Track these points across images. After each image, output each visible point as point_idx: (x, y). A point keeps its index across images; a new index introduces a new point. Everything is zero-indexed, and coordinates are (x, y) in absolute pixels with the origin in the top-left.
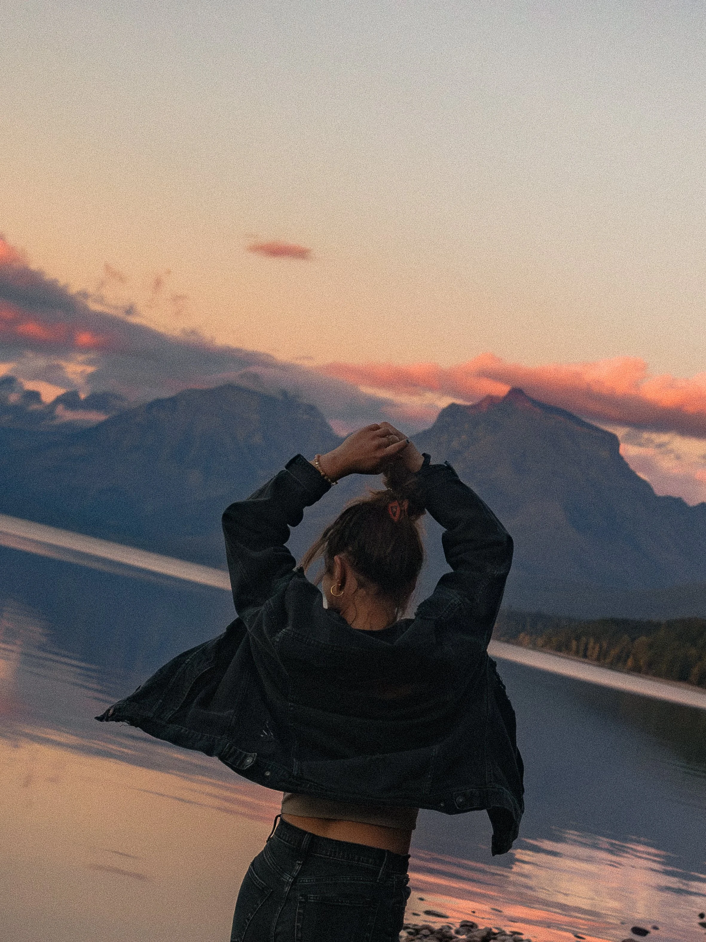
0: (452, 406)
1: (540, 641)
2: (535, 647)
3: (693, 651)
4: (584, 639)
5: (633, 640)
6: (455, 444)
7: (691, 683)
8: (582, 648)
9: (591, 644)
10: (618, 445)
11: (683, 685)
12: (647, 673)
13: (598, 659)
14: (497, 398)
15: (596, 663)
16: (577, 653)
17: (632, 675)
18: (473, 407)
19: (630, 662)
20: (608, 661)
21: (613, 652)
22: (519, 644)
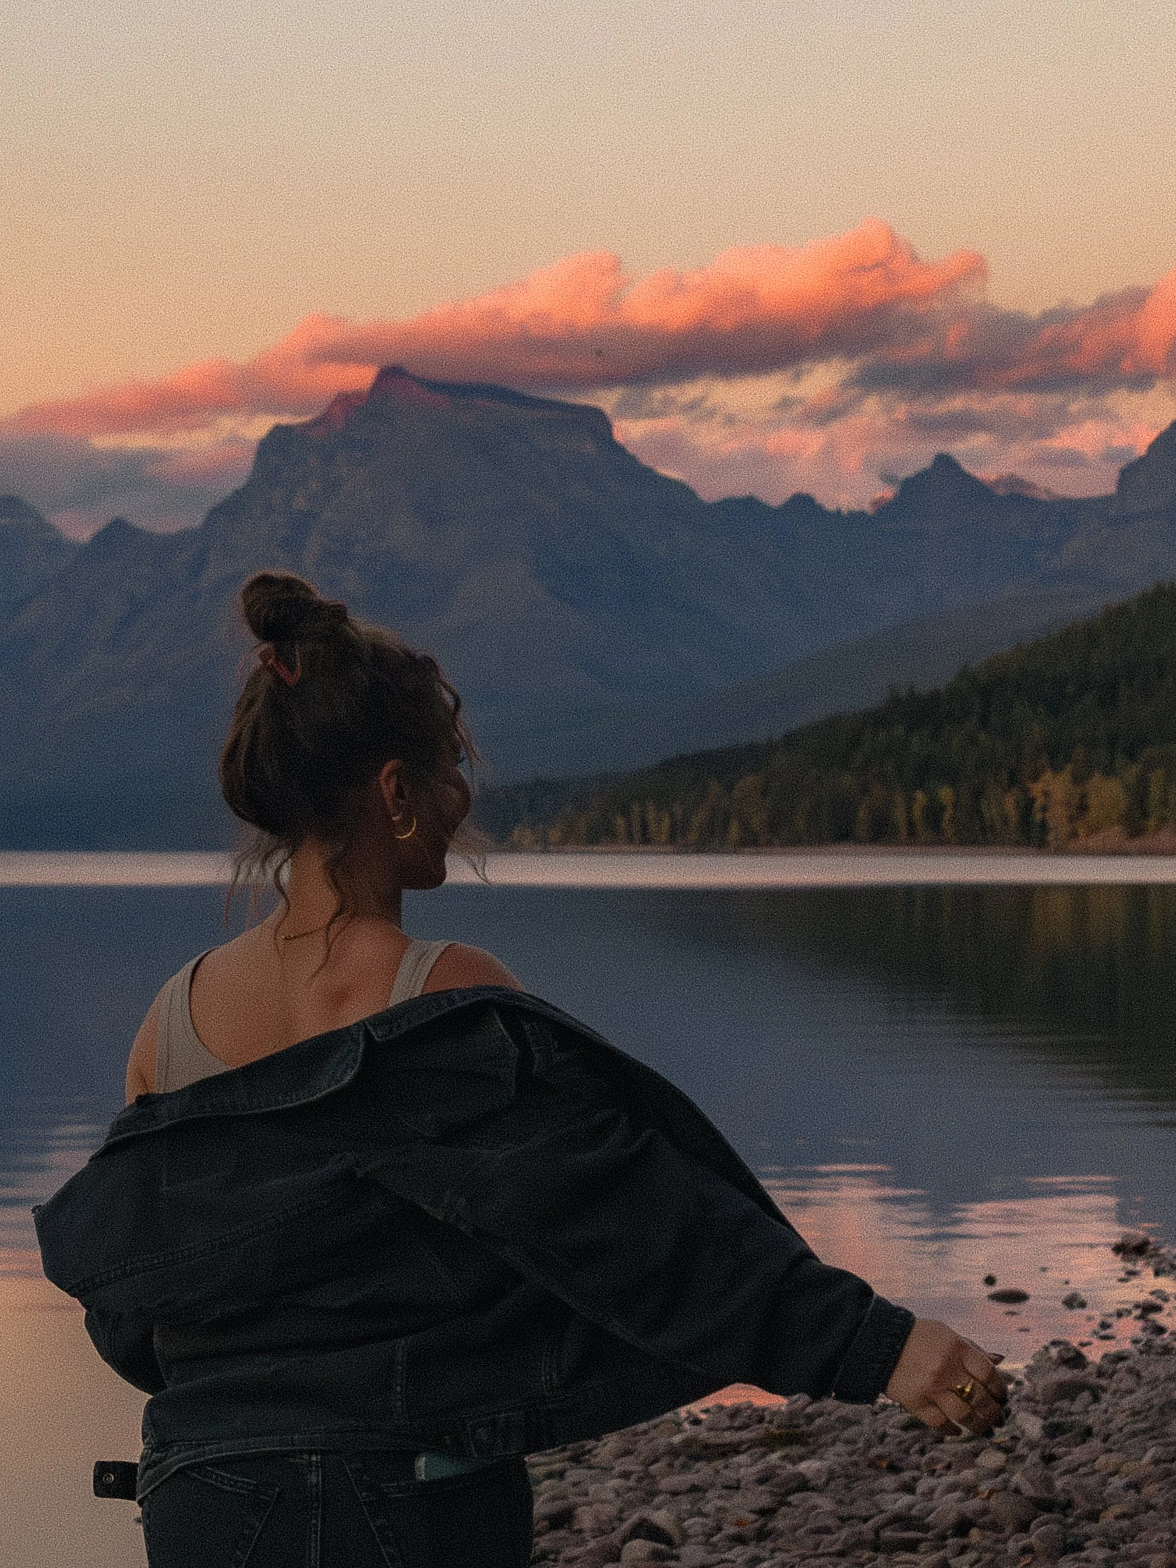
0: (277, 430)
1: (555, 835)
2: (545, 846)
3: (847, 780)
4: (636, 808)
5: (730, 788)
6: (300, 503)
7: (859, 841)
8: (636, 827)
9: (651, 816)
10: (608, 426)
11: (842, 848)
12: (769, 843)
13: (672, 839)
14: (357, 395)
15: (668, 848)
16: (630, 839)
17: (743, 853)
18: (316, 423)
19: (735, 830)
20: (692, 837)
21: (699, 818)
22: (515, 848)
